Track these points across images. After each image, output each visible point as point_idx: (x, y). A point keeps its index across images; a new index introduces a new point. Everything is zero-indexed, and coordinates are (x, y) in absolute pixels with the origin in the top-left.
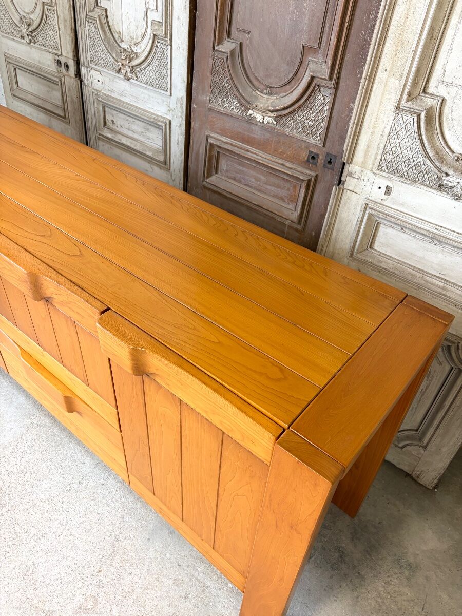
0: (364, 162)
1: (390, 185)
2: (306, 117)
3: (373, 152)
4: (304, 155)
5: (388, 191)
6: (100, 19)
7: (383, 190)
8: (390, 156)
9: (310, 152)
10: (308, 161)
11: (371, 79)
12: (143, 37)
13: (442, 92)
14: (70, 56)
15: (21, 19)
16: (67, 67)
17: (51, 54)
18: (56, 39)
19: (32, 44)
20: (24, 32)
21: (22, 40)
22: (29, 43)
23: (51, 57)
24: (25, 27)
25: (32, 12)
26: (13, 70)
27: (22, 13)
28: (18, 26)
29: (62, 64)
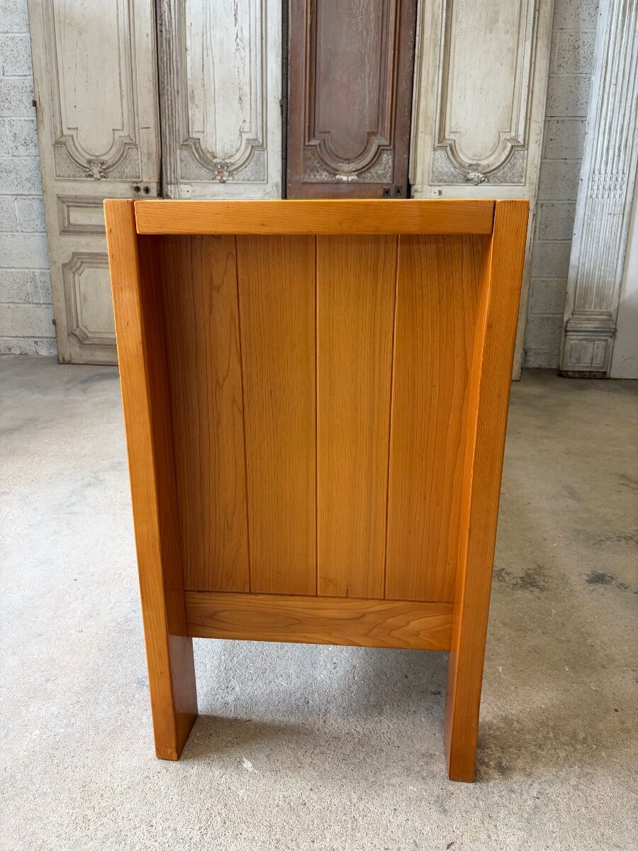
0: (423, 181)
1: (440, 189)
2: (379, 169)
3: (426, 175)
4: (381, 192)
5: (440, 193)
6: (195, 145)
7: (437, 193)
8: (436, 174)
9: (384, 189)
10: (384, 194)
11: (416, 137)
12: (237, 150)
13: (452, 137)
14: (152, 180)
15: (89, 162)
16: (147, 190)
17: (127, 184)
18: (137, 170)
19: (102, 179)
20: (96, 170)
21: (89, 179)
22: (99, 180)
23: (127, 186)
24: (98, 166)
25: (104, 155)
26: (66, 209)
27: (89, 157)
28: (86, 168)
29: (142, 188)
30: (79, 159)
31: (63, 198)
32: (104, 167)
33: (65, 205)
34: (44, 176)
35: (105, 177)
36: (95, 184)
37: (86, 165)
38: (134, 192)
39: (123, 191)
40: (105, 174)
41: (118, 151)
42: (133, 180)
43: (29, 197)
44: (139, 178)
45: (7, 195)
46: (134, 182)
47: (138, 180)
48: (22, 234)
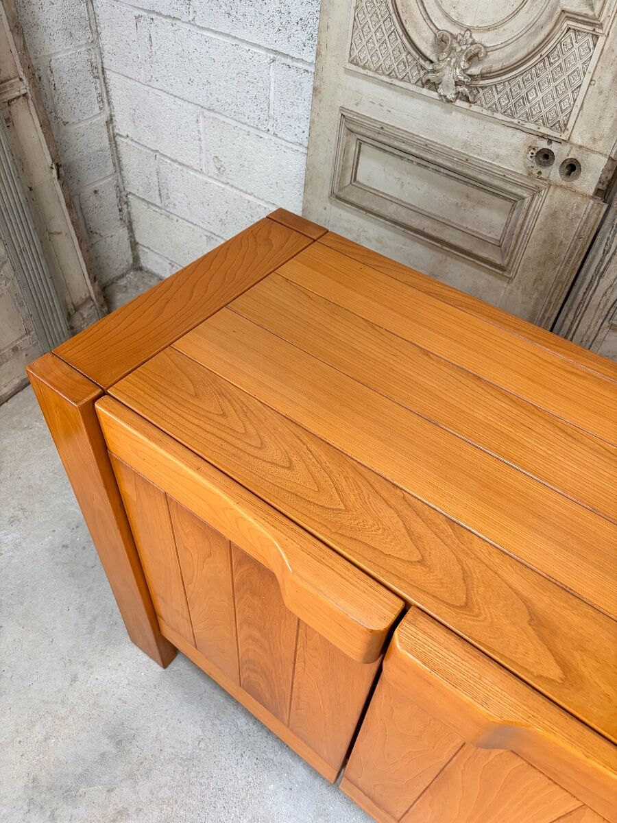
14: (600, 146)
15: (442, 42)
16: (572, 168)
17: (519, 134)
18: (565, 105)
19: (459, 103)
20: (449, 74)
21: (425, 91)
22: (449, 101)
23: (519, 139)
24: (457, 63)
25: (488, 29)
26: (353, 148)
27: (443, 25)
28: (426, 59)
29: (559, 160)
30: (415, 26)
31: (352, 121)
32: (475, 70)
33: (353, 138)
34: (323, 53)
35: (467, 100)
36: (437, 110)
37: (428, 52)
38: (531, 162)
39: (503, 152)
40: (469, 90)
41: (533, 28)
42: (544, 130)
43: (299, 65)
44: (563, 127)
45: (259, 46)
46: (543, 137)
47: (556, 134)
48: (274, 139)
